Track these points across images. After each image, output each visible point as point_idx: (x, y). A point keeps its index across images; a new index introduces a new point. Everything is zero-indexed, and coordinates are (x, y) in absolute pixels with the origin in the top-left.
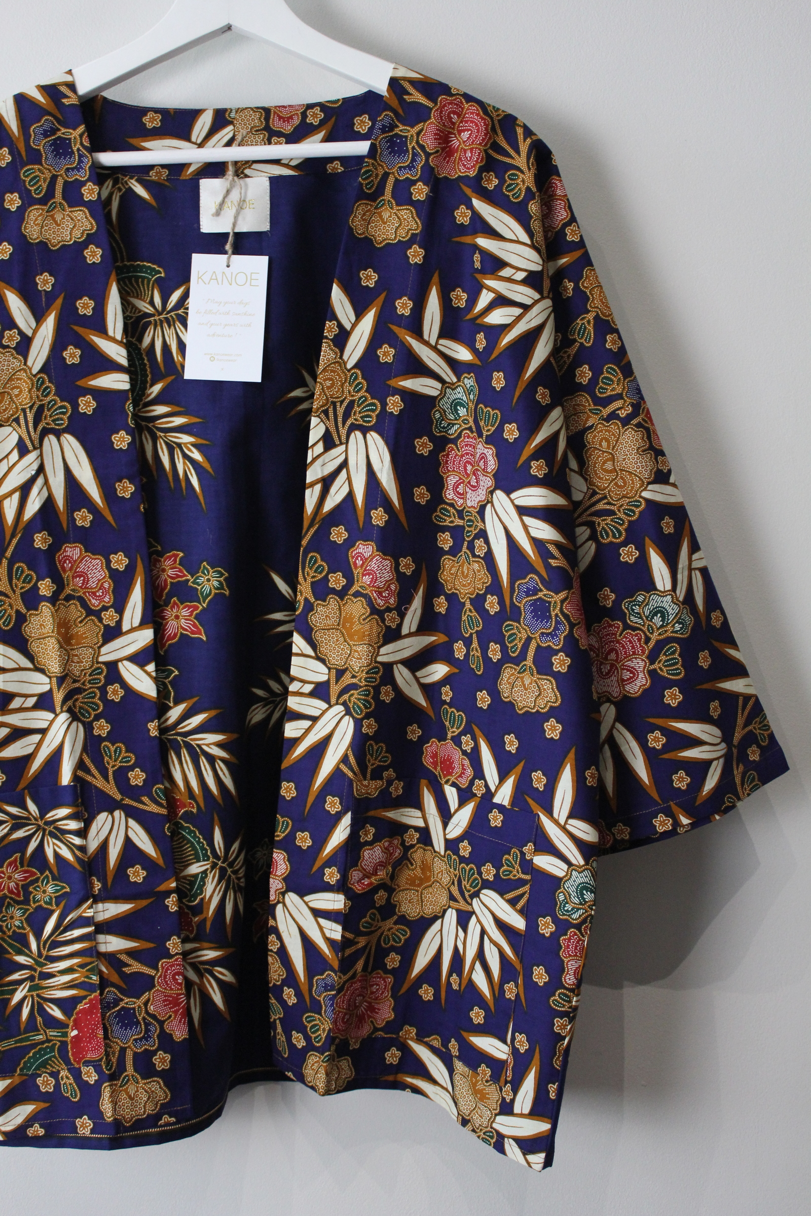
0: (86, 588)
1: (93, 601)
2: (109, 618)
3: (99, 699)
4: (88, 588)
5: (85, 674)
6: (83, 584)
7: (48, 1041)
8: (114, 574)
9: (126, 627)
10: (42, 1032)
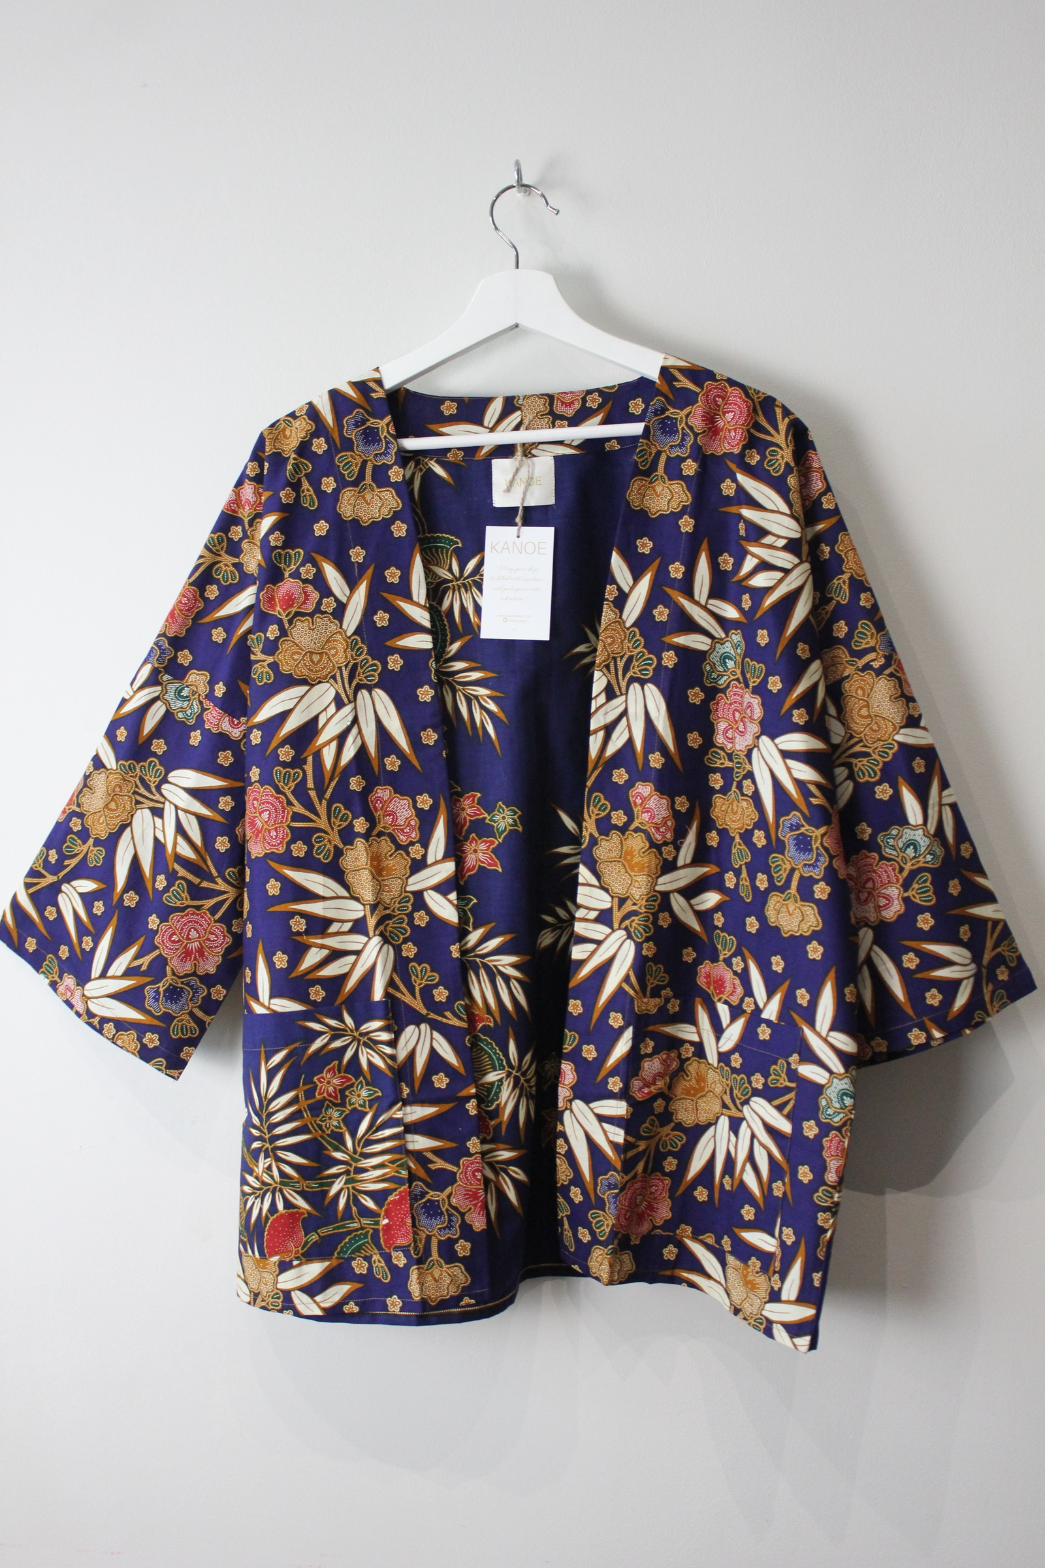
0: (395, 825)
1: (402, 837)
2: (416, 851)
3: (407, 924)
4: (397, 825)
5: (395, 902)
6: (392, 822)
7: (362, 1228)
8: (420, 813)
9: (430, 860)
10: (357, 1220)
